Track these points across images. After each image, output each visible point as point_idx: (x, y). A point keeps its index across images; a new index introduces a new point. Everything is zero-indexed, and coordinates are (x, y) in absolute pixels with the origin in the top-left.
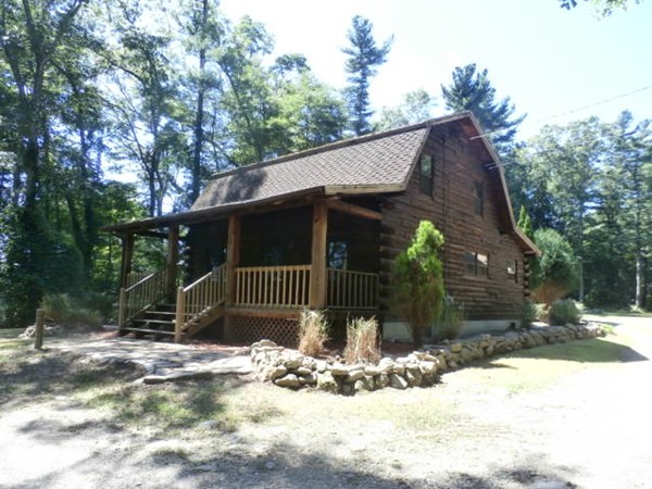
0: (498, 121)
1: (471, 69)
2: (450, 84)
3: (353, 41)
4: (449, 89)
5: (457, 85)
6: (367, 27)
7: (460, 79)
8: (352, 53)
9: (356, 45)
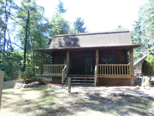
0: (83, 31)
1: (80, 18)
2: (75, 21)
3: (58, 6)
4: (75, 22)
5: (77, 22)
6: (63, 3)
7: (78, 20)
8: (57, 9)
9: (59, 7)
